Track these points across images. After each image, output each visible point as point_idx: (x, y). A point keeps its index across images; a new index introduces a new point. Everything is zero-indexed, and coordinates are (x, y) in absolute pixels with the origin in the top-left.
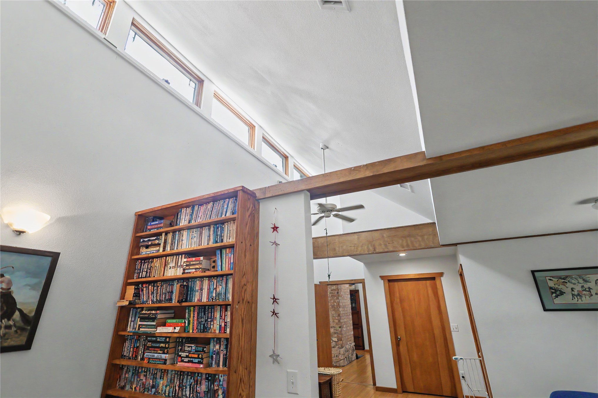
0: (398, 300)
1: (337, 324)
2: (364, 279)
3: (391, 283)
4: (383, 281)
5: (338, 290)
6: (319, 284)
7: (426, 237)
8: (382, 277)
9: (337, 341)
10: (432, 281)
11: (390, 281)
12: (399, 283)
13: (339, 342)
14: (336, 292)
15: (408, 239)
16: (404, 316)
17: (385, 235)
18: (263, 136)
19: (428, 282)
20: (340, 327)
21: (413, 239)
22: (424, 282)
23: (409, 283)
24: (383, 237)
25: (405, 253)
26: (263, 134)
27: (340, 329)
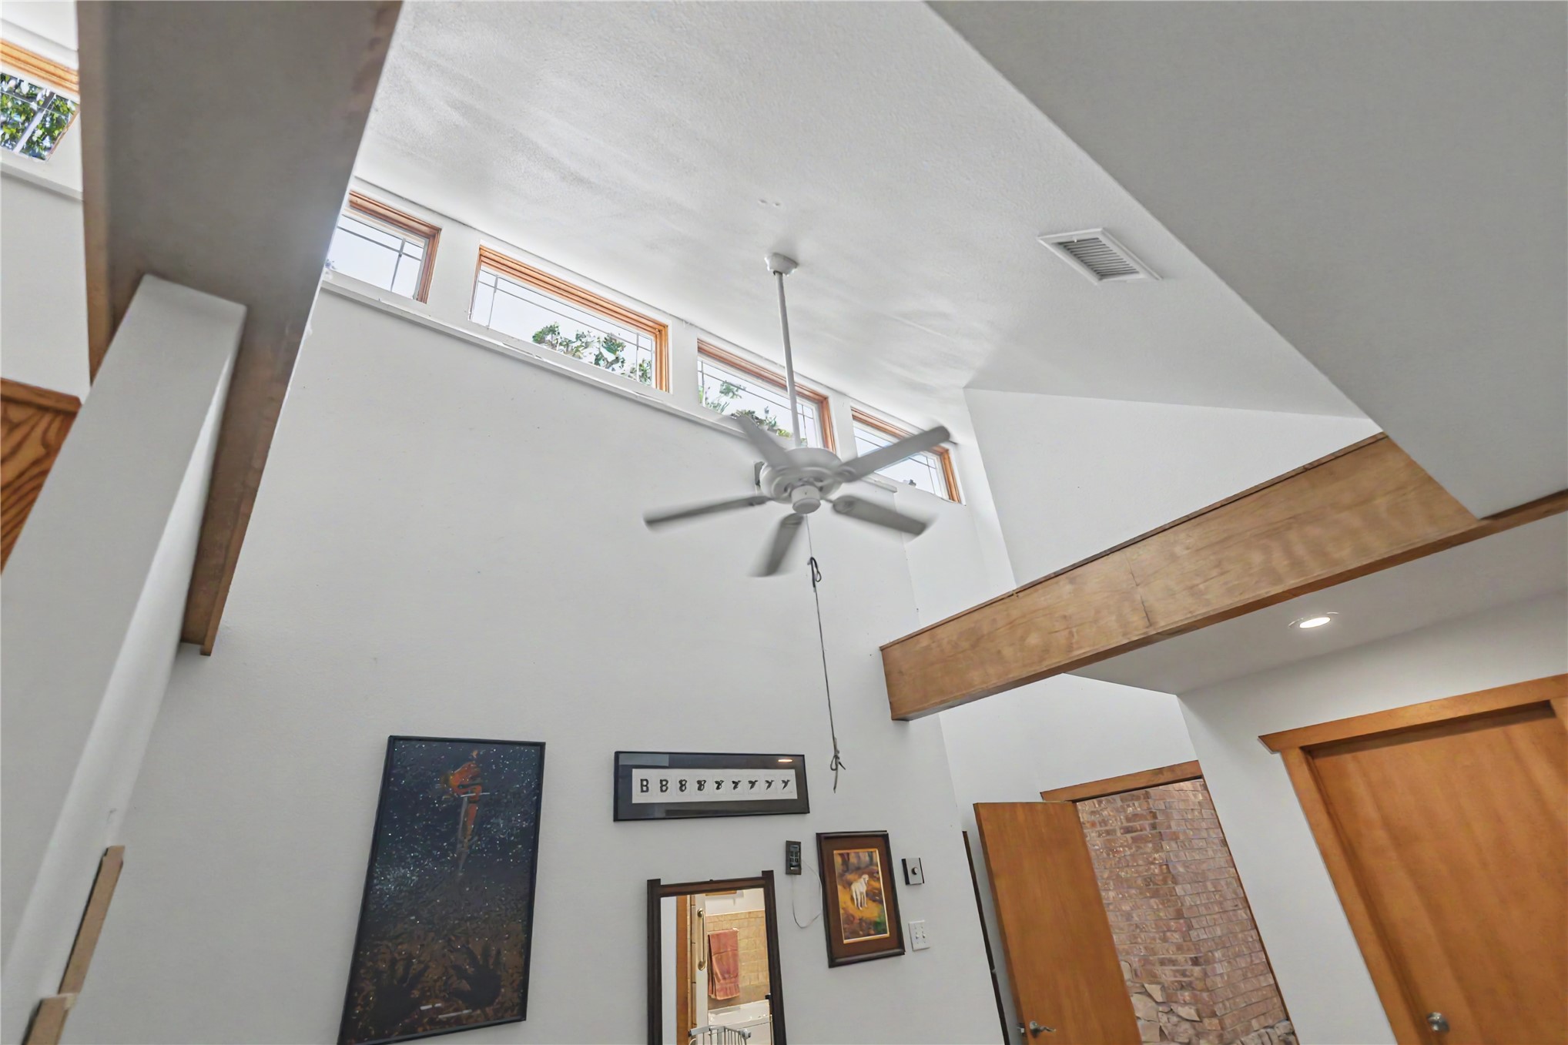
0: (1380, 836)
1: (1179, 948)
2: (1197, 761)
3: (1324, 763)
4: (1278, 756)
5: (1155, 816)
6: (1039, 799)
7: (1381, 503)
8: (1271, 741)
9: (1198, 1019)
10: (1540, 726)
11: (1311, 752)
12: (1365, 756)
13: (1206, 1021)
14: (1146, 824)
15: (1293, 536)
16: (1435, 911)
17: (1179, 550)
18: (700, 345)
19: (1519, 731)
20: (1195, 962)
21: (1314, 531)
22: (1495, 733)
23: (1414, 749)
24: (1173, 558)
25: (1324, 615)
26: (700, 341)
27: (1197, 970)
